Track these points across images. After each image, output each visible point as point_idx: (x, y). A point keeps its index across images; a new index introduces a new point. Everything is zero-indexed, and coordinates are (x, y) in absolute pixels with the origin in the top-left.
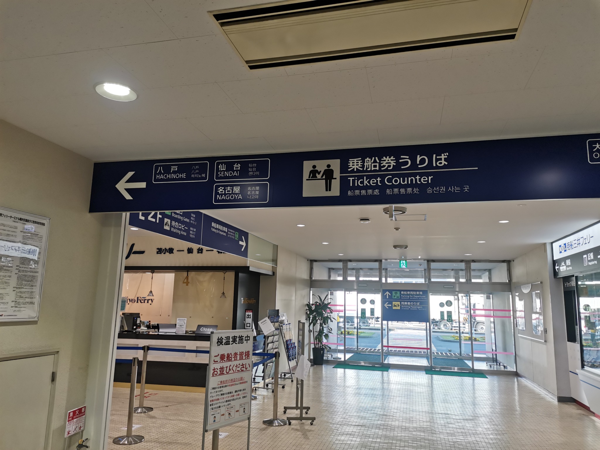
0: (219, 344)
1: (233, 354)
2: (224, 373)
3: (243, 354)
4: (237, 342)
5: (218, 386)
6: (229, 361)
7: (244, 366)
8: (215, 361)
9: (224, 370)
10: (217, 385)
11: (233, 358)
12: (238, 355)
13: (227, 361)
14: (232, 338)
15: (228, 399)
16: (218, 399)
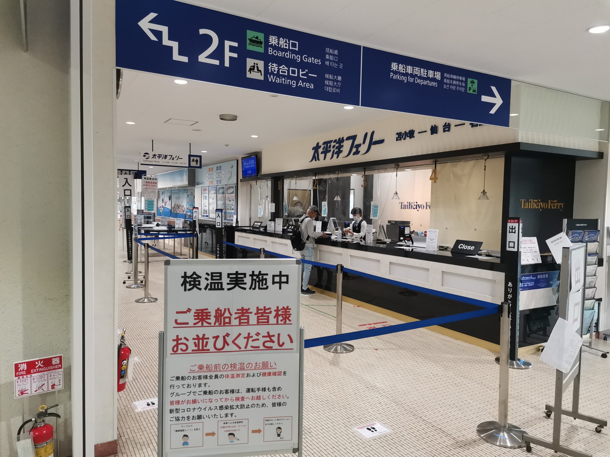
0: (188, 287)
1: (233, 311)
2: (209, 350)
3: (271, 312)
4: (248, 286)
5: (192, 375)
6: (224, 326)
7: (275, 339)
8: (178, 322)
9: (207, 343)
10: (189, 372)
11: (235, 319)
12: (251, 313)
13: (217, 324)
14: (228, 277)
15: (224, 404)
16: (194, 402)
